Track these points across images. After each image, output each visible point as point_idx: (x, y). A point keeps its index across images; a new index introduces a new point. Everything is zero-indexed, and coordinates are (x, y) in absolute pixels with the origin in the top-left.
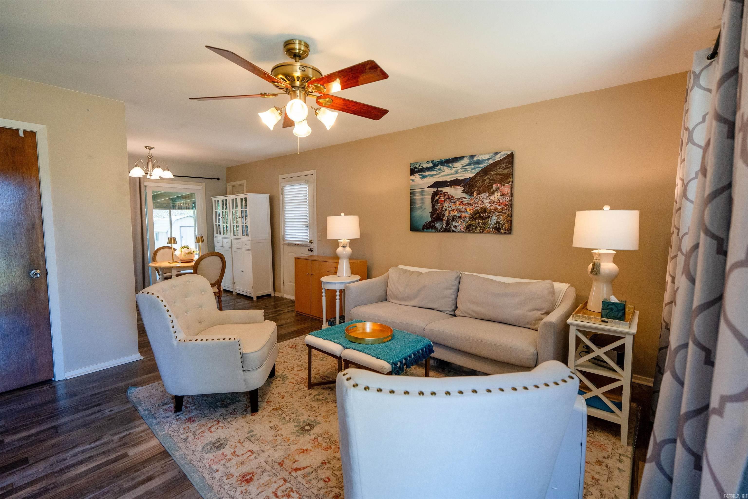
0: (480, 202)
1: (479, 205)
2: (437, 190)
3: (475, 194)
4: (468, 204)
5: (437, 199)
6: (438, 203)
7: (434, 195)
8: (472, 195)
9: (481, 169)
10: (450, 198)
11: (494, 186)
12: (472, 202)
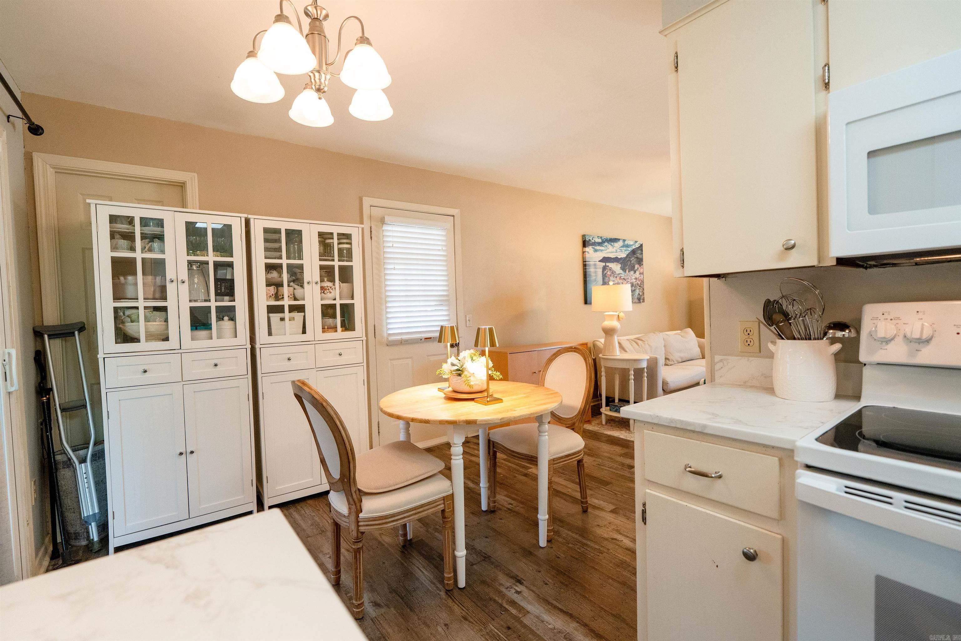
0: (630, 278)
1: (629, 280)
2: (606, 265)
3: (627, 271)
4: (624, 279)
5: (606, 273)
6: (606, 277)
7: (604, 268)
8: (625, 272)
9: (629, 252)
10: (613, 273)
11: (636, 266)
12: (626, 278)
